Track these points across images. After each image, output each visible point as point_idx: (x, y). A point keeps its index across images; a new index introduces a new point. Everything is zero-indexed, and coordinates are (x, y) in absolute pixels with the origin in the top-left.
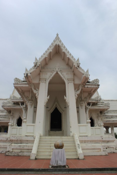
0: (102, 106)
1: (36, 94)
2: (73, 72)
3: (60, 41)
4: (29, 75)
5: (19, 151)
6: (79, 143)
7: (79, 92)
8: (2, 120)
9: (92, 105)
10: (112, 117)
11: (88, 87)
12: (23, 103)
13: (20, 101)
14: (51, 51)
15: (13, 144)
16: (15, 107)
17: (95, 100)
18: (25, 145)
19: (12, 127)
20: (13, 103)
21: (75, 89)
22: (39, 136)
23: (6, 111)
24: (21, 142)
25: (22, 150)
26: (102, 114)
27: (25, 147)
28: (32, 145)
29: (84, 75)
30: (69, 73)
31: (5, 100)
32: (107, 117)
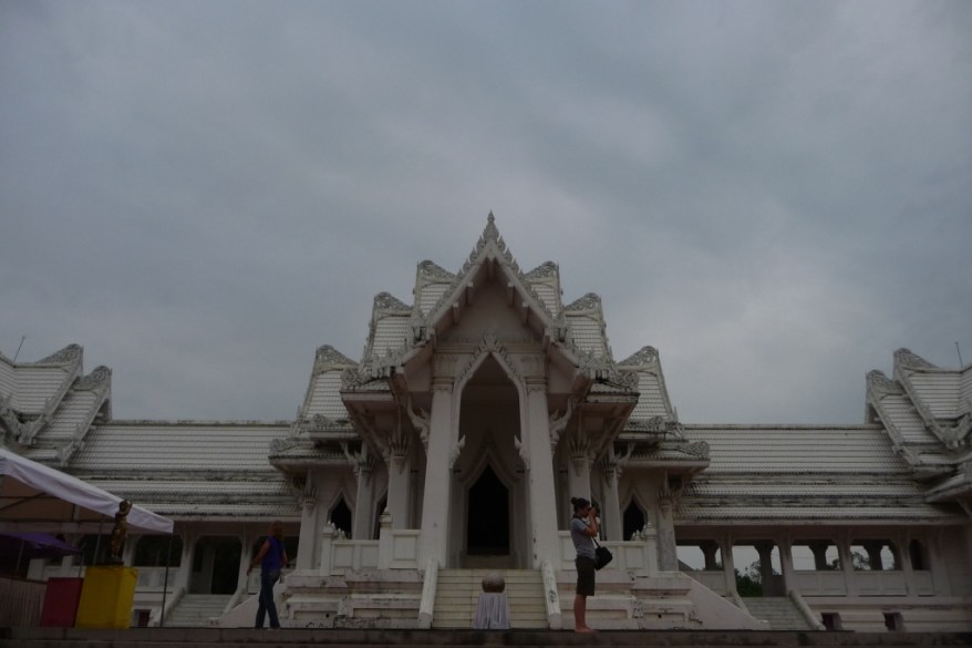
0: (677, 454)
1: (421, 430)
2: (545, 351)
3: (501, 245)
4: (400, 370)
5: (376, 615)
6: (554, 588)
7: (562, 423)
8: (269, 515)
9: (633, 453)
10: (725, 500)
11: (597, 402)
12: (355, 446)
13: (343, 435)
14: (471, 285)
15: (354, 596)
16: (325, 462)
17: (647, 432)
18: (391, 596)
19: (335, 542)
20: (312, 443)
21: (551, 412)
22: (435, 569)
23: (280, 476)
24: (380, 587)
25: (384, 614)
26: (678, 487)
27: (393, 602)
28: (414, 597)
29: (578, 372)
30: (533, 356)
31: (273, 426)
32: (701, 500)
